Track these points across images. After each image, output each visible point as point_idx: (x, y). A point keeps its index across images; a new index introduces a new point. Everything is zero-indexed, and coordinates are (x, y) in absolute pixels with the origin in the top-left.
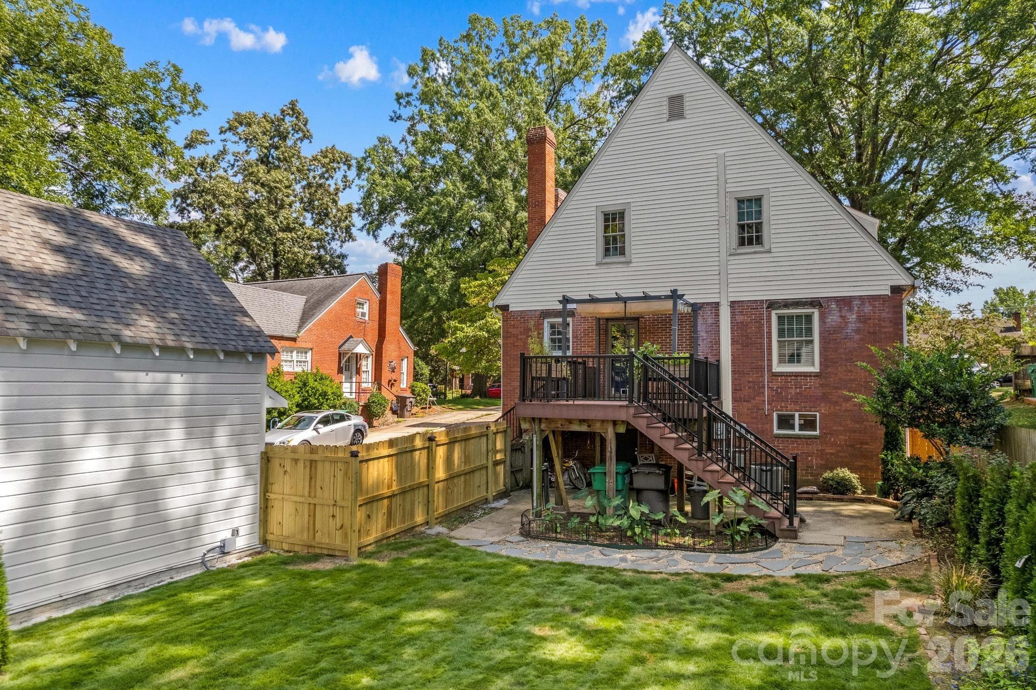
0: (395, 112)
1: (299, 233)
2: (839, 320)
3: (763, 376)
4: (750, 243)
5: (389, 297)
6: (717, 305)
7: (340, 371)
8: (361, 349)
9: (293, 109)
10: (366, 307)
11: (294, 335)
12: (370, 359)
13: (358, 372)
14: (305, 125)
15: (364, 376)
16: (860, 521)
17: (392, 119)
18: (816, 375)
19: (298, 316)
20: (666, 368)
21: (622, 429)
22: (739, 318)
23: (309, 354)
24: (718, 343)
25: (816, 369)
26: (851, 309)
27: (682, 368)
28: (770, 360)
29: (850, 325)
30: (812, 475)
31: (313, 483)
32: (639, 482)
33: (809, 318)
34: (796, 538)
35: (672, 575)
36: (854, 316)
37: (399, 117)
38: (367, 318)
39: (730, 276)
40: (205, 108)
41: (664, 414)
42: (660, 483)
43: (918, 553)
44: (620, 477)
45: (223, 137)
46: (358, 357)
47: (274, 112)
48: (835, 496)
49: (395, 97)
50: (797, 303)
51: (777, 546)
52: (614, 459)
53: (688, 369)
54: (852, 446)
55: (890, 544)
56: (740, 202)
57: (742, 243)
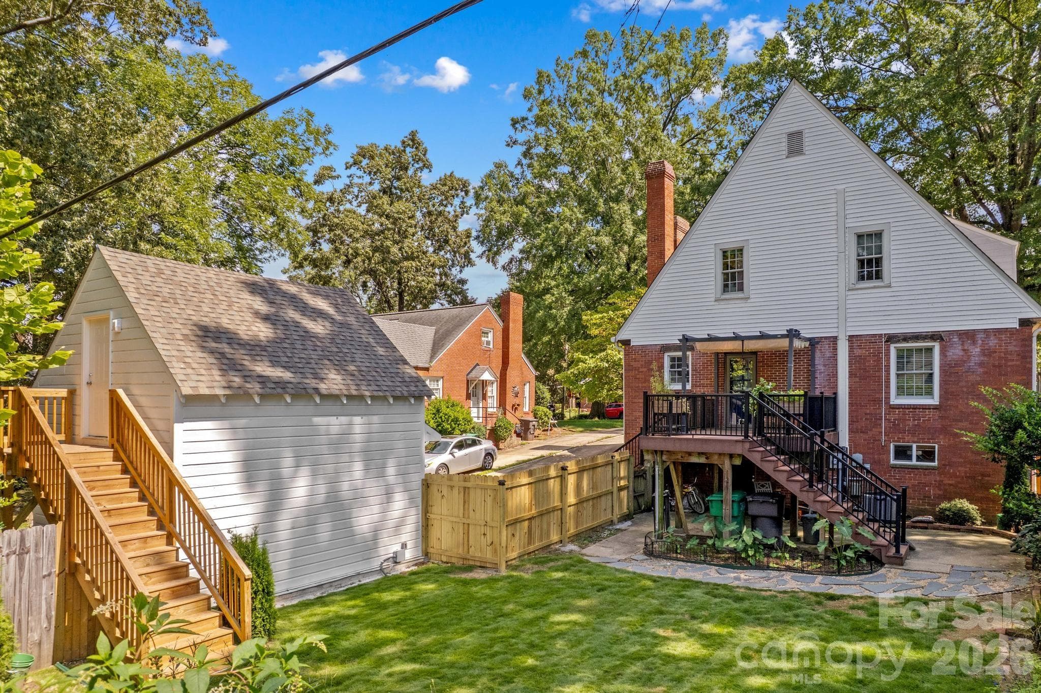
0: (510, 137)
1: (423, 261)
2: (961, 353)
3: (880, 408)
4: (870, 277)
5: (511, 325)
6: (835, 339)
7: (468, 397)
8: (487, 376)
9: (413, 140)
10: (490, 335)
11: (427, 365)
12: (495, 385)
13: (484, 397)
14: (424, 155)
15: (490, 401)
16: (972, 551)
17: (508, 145)
18: (935, 408)
19: (429, 347)
20: (781, 405)
21: (738, 462)
22: (858, 352)
23: (440, 383)
24: (835, 375)
25: (935, 401)
26: (974, 343)
27: (797, 405)
28: (888, 393)
29: (973, 358)
30: (929, 504)
31: (466, 506)
32: (754, 509)
33: (930, 350)
34: (902, 565)
35: (781, 592)
36: (978, 350)
37: (515, 142)
38: (491, 346)
39: (848, 311)
40: (336, 148)
41: (778, 447)
42: (772, 511)
43: (1024, 583)
44: (736, 505)
45: (349, 172)
46: (484, 384)
47: (395, 143)
48: (952, 526)
49: (510, 122)
50: (917, 337)
51: (883, 571)
52: (730, 488)
53: (802, 405)
54: (973, 478)
55: (997, 574)
56: (860, 237)
57: (861, 278)
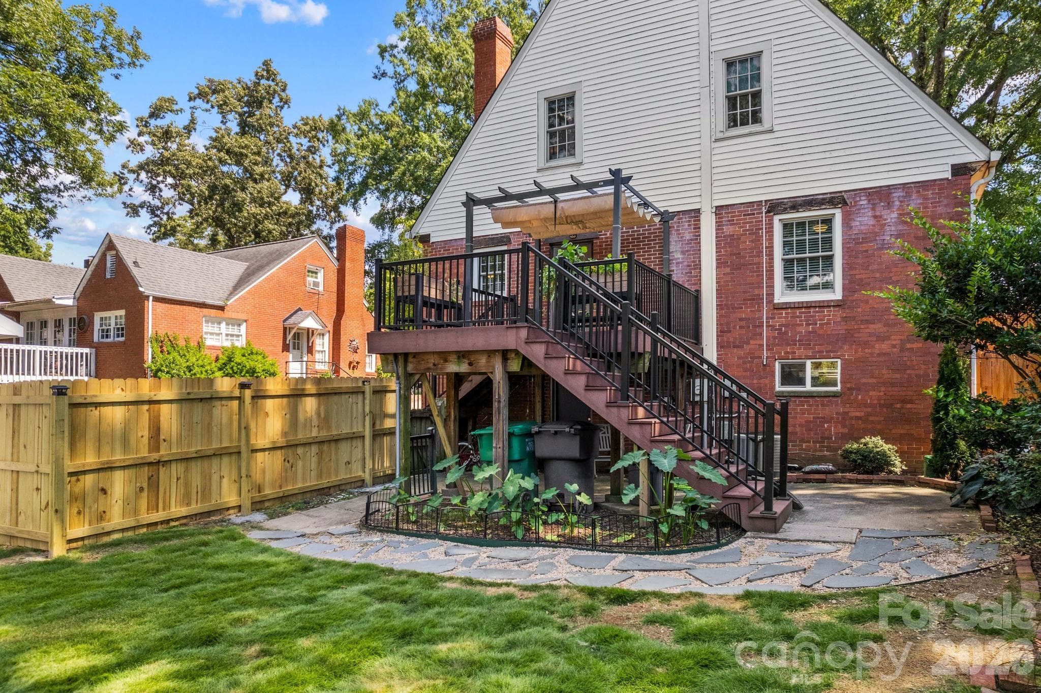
0: (377, 68)
1: (274, 208)
2: (872, 222)
3: (760, 310)
4: (744, 123)
5: (348, 265)
6: (696, 214)
7: (286, 348)
8: (310, 323)
9: (268, 71)
10: (320, 276)
11: (220, 303)
12: (327, 337)
13: (310, 350)
14: (284, 90)
15: (318, 356)
16: (891, 508)
17: (375, 77)
18: (838, 305)
19: (232, 284)
20: (594, 279)
21: (515, 366)
22: (728, 230)
23: (243, 327)
24: (698, 266)
25: (837, 294)
26: (889, 205)
27: (617, 278)
28: (771, 287)
29: (887, 228)
30: (829, 449)
32: (544, 448)
33: (828, 222)
34: (776, 532)
36: (895, 215)
37: (384, 74)
38: (321, 288)
39: (715, 171)
40: (147, 58)
41: (588, 347)
42: (573, 448)
43: (991, 557)
44: (516, 442)
45: (192, 104)
46: (310, 333)
48: (861, 477)
49: (378, 50)
50: (810, 202)
51: (740, 543)
52: (505, 412)
53: (625, 278)
54: (890, 406)
55: (938, 541)
56: (730, 64)
57: (733, 122)
